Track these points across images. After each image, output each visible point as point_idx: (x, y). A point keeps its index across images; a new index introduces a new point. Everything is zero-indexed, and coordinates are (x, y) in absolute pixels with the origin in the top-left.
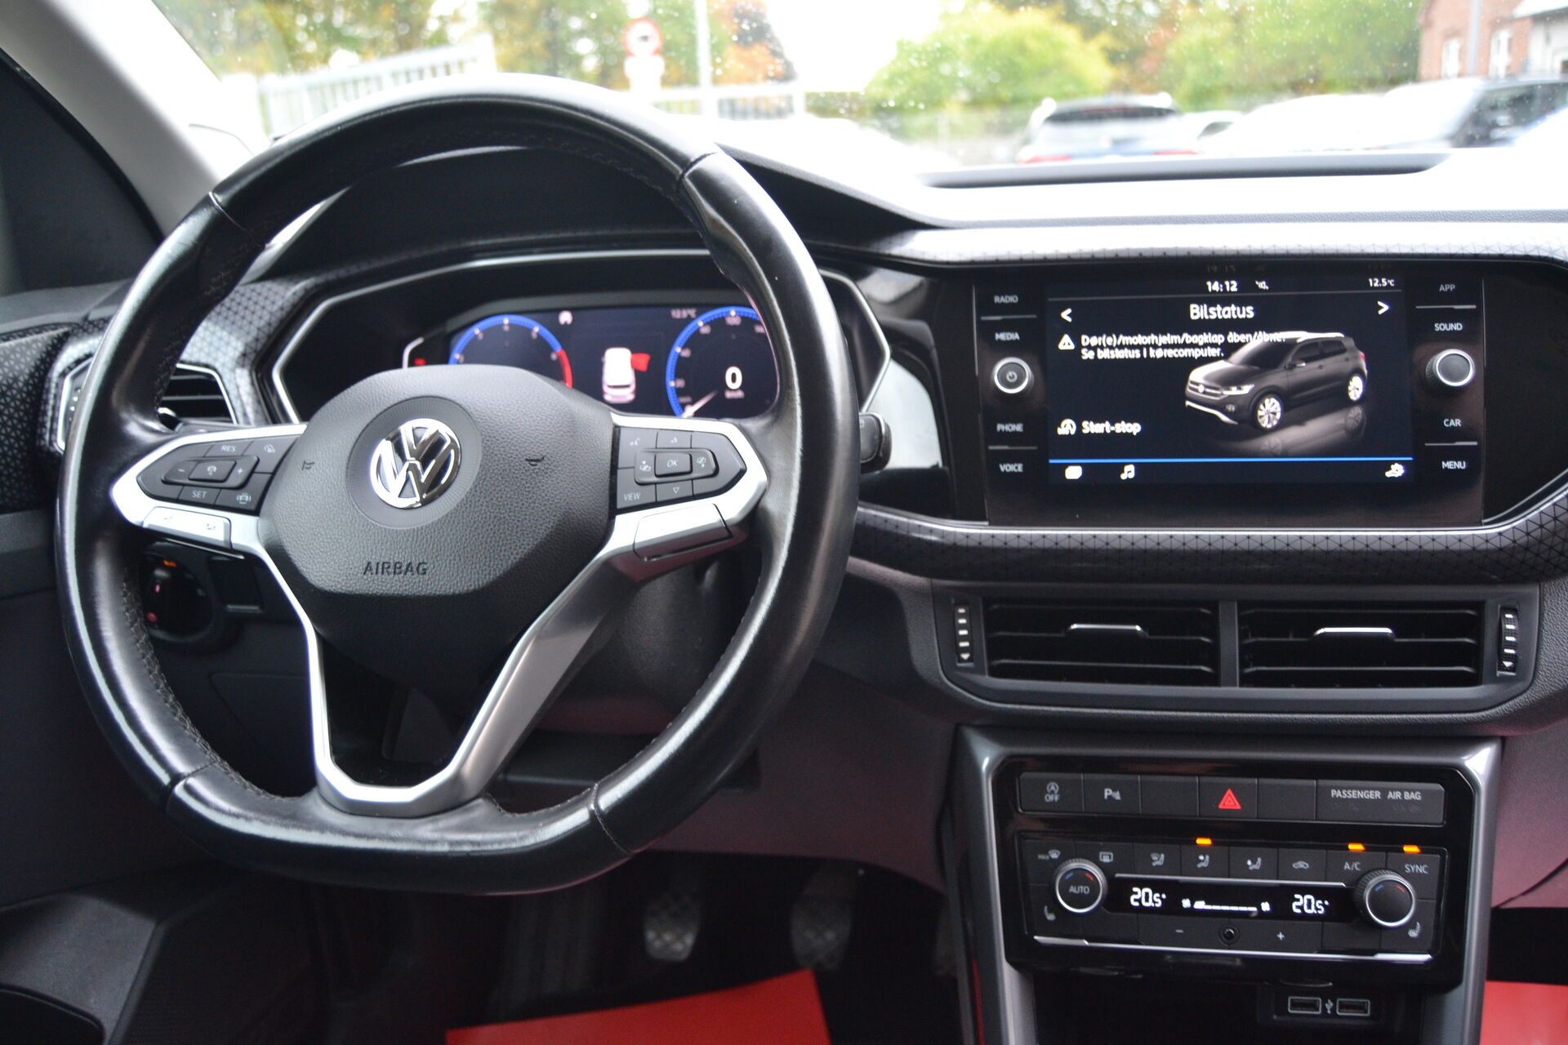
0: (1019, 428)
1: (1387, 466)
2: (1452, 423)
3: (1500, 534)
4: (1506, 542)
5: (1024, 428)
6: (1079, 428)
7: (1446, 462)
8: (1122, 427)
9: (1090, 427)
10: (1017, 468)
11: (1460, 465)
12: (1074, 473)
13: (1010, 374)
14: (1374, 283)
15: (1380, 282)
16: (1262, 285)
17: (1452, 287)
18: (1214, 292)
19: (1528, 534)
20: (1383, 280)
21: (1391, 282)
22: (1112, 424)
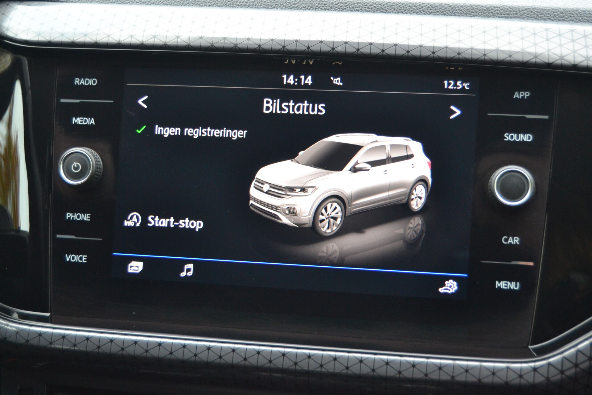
0: (86, 217)
1: (441, 282)
2: (511, 241)
3: (535, 369)
4: (539, 379)
5: (91, 217)
6: (145, 221)
7: (499, 282)
8: (185, 223)
9: (155, 221)
10: (81, 259)
11: (513, 286)
12: (136, 267)
13: (75, 164)
14: (449, 85)
15: (455, 85)
16: (337, 81)
17: (527, 94)
18: (288, 85)
19: (562, 372)
20: (459, 83)
21: (466, 85)
22: (176, 220)
